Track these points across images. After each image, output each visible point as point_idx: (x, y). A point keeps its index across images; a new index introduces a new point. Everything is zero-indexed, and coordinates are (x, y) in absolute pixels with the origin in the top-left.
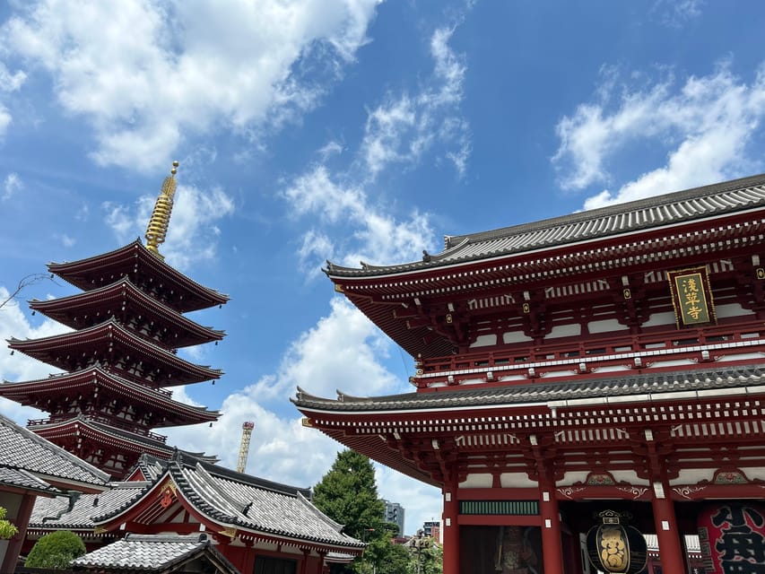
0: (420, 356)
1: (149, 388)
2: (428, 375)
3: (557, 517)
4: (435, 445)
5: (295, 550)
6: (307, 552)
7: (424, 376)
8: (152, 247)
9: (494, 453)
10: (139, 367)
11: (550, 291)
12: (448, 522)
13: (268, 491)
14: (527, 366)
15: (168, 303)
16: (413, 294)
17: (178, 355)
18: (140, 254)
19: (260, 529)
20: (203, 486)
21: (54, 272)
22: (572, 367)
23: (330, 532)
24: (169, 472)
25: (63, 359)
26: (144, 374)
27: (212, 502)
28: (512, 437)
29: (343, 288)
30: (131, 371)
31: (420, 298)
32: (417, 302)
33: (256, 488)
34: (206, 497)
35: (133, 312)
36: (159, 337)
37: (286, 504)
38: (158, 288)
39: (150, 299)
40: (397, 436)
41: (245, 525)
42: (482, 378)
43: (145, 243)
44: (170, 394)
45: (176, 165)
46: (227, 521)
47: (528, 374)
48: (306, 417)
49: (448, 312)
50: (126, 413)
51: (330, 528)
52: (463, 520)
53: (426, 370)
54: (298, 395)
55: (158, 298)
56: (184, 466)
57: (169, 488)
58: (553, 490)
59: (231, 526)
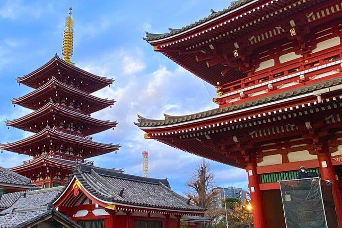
0: (218, 83)
1: (79, 137)
2: (226, 95)
3: (335, 178)
4: (235, 139)
5: (160, 215)
6: (168, 216)
7: (223, 96)
8: (67, 59)
9: (281, 140)
10: (72, 126)
11: (311, 17)
12: (253, 189)
13: (139, 182)
14: (298, 74)
15: (81, 89)
16: (207, 42)
17: (91, 117)
18: (59, 63)
19: (131, 204)
20: (95, 183)
21: (21, 82)
22: (335, 67)
23: (181, 203)
24: (75, 176)
25: (33, 127)
26: (76, 130)
27: (100, 191)
28: (292, 126)
29: (159, 47)
30: (68, 129)
31: (212, 43)
32: (212, 47)
33: (131, 181)
34: (97, 188)
35: (62, 96)
36: (80, 108)
37: (151, 189)
38: (74, 81)
39: (70, 88)
40: (208, 137)
41: (120, 202)
42: (265, 89)
43: (63, 58)
44: (91, 138)
45: (71, 9)
46: (109, 200)
47: (300, 79)
48: (146, 133)
49: (235, 49)
50: (70, 152)
51: (180, 201)
52: (263, 187)
53: (224, 92)
54: (138, 120)
55: (75, 87)
56: (83, 172)
57: (76, 185)
58: (329, 160)
59: (111, 203)
